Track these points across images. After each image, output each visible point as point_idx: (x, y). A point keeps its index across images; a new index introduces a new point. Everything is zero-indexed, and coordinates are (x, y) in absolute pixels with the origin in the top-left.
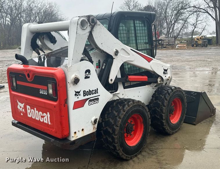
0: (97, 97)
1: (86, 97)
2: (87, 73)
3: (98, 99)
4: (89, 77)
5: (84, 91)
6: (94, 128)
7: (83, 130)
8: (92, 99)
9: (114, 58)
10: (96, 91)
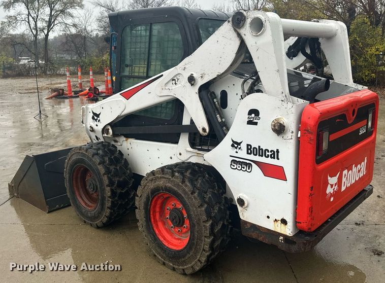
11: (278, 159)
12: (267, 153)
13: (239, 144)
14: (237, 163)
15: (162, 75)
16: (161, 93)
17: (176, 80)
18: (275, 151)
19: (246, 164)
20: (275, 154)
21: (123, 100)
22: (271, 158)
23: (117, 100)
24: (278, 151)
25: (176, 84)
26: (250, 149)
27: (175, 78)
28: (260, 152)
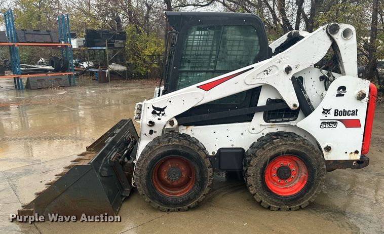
11: (356, 115)
12: (349, 113)
13: (328, 111)
14: (326, 124)
15: (253, 68)
16: (251, 82)
17: (269, 71)
18: (355, 110)
19: (333, 123)
20: (355, 113)
21: (201, 92)
22: (352, 115)
23: (193, 93)
24: (357, 110)
25: (267, 74)
26: (337, 113)
27: (268, 70)
28: (345, 113)
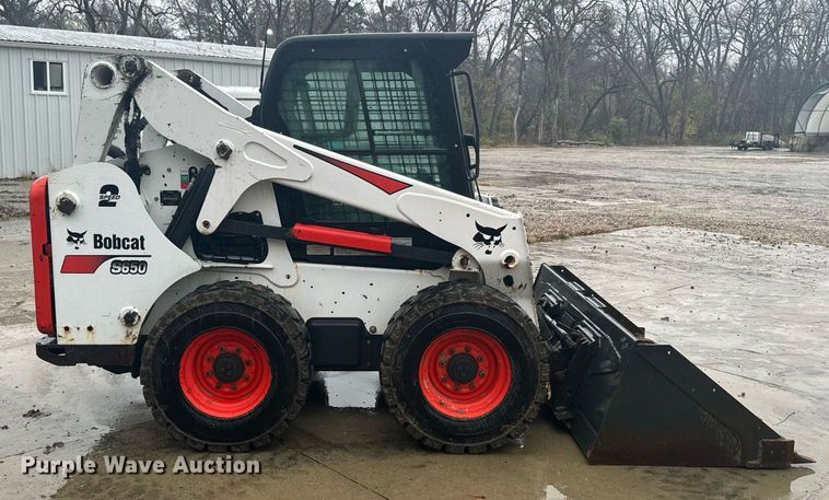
0: (140, 259)
1: (103, 251)
2: (109, 193)
3: (143, 264)
4: (114, 204)
5: (95, 236)
6: (128, 336)
7: (90, 329)
8: (122, 259)
9: (218, 167)
10: (138, 243)
